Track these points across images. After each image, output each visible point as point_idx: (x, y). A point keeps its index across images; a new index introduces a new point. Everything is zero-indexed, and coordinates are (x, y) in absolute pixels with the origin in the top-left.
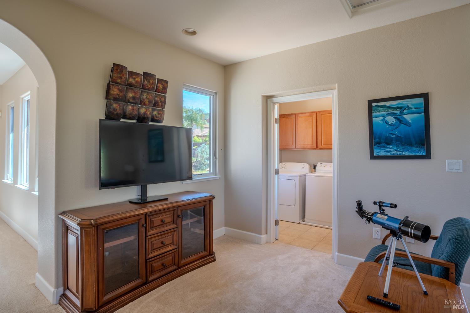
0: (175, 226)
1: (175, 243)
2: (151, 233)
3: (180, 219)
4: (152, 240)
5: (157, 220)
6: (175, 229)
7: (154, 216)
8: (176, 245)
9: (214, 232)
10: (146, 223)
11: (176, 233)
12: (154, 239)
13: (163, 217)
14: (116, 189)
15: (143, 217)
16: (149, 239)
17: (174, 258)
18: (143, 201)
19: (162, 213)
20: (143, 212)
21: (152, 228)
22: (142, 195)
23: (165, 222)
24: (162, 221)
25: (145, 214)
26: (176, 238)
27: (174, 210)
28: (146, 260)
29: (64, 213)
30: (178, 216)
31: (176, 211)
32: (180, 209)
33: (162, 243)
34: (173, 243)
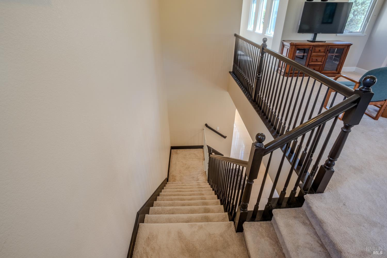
0: (325, 54)
1: (323, 62)
2: (313, 54)
3: (328, 52)
4: (313, 57)
5: (317, 49)
6: (324, 56)
7: (316, 48)
8: (322, 63)
9: (343, 67)
10: (312, 49)
11: (324, 58)
12: (314, 57)
13: (320, 49)
14: (304, 34)
15: (312, 46)
16: (312, 56)
17: (319, 68)
18: (314, 41)
19: (320, 47)
20: (313, 44)
21: (314, 52)
22: (313, 39)
23: (321, 51)
24: (319, 50)
25: (313, 45)
26: (323, 60)
27: (327, 47)
28: (308, 64)
29: (284, 41)
30: (328, 50)
31: (328, 47)
32: (330, 47)
33: (316, 60)
34: (321, 62)
